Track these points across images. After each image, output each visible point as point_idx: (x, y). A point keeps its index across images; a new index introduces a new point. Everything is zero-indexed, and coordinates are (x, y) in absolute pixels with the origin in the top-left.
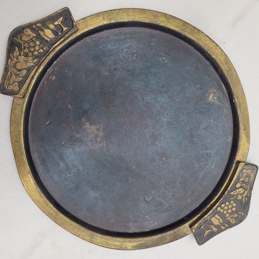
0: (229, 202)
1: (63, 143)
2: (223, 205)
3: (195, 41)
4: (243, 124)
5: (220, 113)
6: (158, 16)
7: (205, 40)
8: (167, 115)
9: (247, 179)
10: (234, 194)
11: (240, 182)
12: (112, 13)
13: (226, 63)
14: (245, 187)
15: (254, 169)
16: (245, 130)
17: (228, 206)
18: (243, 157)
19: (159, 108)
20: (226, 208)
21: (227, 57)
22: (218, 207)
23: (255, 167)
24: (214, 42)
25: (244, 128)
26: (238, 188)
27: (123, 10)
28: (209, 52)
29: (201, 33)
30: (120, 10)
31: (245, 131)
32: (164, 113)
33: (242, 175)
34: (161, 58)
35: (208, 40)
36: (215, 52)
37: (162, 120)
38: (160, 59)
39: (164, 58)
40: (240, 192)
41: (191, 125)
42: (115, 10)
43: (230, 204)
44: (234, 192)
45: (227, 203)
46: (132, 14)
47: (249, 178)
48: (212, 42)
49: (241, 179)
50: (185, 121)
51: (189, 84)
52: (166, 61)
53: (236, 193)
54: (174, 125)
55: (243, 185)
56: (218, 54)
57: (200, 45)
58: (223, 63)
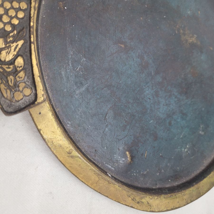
0: (14, 27)
2: (21, 15)
3: (184, 191)
5: (105, 148)
7: (178, 202)
8: (149, 99)
9: (13, 82)
10: (15, 44)
11: (21, 68)
14: (5, 67)
15: (10, 106)
16: (68, 153)
17: (11, 18)
18: (40, 113)
19: (160, 99)
20: (12, 13)
21: (150, 211)
22: (28, 6)
23: (10, 110)
24: (172, 209)
26: (16, 57)
28: (169, 195)
31: (68, 150)
32: (154, 97)
33: (25, 82)
36: (165, 202)
37: (150, 90)
39: (186, 150)
40: (8, 53)
41: (122, 107)
43: (10, 23)
44: (19, 46)
45: (16, 22)
47: (9, 85)
48: (172, 208)
49: (24, 75)
50: (130, 106)
51: (154, 147)
53: (13, 48)
54: (137, 92)
55: (11, 66)
56: (161, 204)
57: (179, 192)
58: (151, 201)
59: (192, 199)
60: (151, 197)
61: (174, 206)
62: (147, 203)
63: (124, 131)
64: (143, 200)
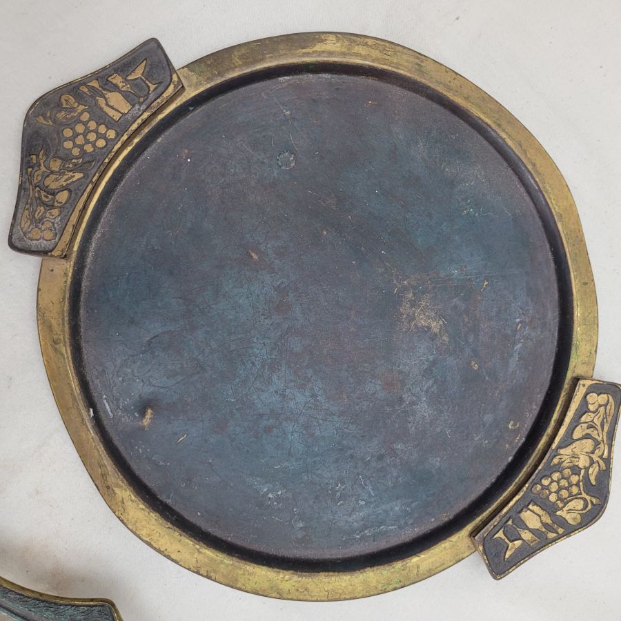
0: (83, 153)
1: (486, 283)
2: (101, 143)
3: (205, 546)
4: (62, 355)
5: (121, 379)
6: (297, 590)
7: (179, 551)
8: (253, 363)
9: (40, 214)
10: (71, 174)
11: (59, 205)
12: (400, 581)
13: (123, 503)
14: (43, 193)
15: (21, 239)
17: (88, 142)
18: (52, 270)
19: (275, 378)
20: (92, 137)
21: (119, 518)
22: (115, 138)
23: (18, 245)
24: (159, 551)
25: (57, 346)
26: (63, 189)
27: (376, 592)
28: (169, 524)
29: (191, 567)
30: (385, 592)
32: (263, 366)
33: (53, 223)
34: (277, 495)
35: (173, 552)
36: (153, 528)
37: (264, 351)
38: (279, 493)
39: (270, 495)
40: (56, 180)
41: (191, 342)
42: (395, 589)
43: (81, 147)
44: (75, 179)
45: (89, 148)
46: (357, 585)
47: (34, 217)
48: (162, 550)
49: (57, 214)
50: (207, 351)
51: (206, 441)
52: (265, 490)
53: (66, 177)
54: (235, 340)
55: (50, 197)
56: (144, 523)
57: (193, 539)
58: (130, 503)
59: (212, 574)
60: (133, 497)
61: (168, 550)
62: (121, 499)
63: (167, 378)
64: (117, 490)
